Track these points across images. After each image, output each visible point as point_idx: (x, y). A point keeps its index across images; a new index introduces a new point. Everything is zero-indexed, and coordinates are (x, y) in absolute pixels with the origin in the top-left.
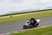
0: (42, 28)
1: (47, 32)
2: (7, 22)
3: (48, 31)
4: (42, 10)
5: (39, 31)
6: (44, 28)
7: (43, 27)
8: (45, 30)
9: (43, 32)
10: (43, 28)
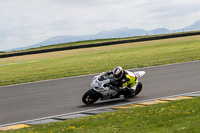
0: (174, 102)
1: (194, 117)
2: (40, 78)
3: (196, 113)
4: (177, 32)
5: (164, 111)
6: (182, 101)
7: (179, 98)
8: (185, 108)
9: (178, 116)
10: (177, 102)
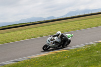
0: (59, 53)
1: (69, 60)
5: (54, 58)
8: (64, 55)
9: (61, 60)
